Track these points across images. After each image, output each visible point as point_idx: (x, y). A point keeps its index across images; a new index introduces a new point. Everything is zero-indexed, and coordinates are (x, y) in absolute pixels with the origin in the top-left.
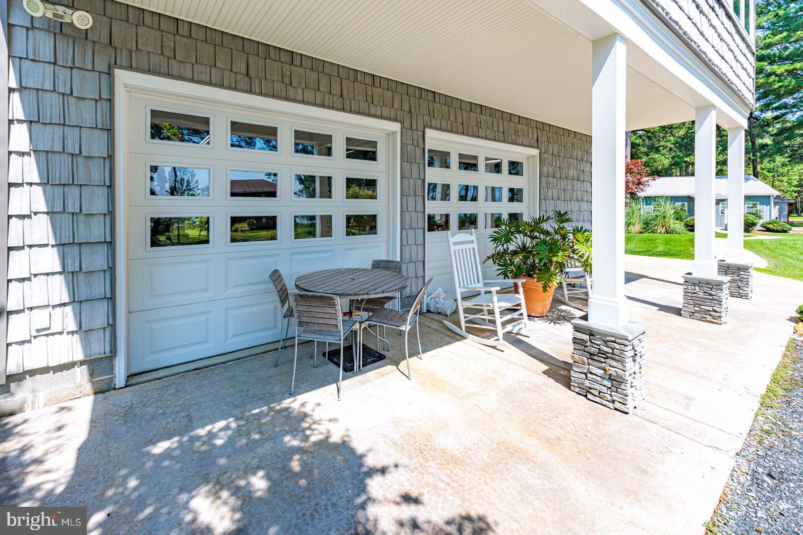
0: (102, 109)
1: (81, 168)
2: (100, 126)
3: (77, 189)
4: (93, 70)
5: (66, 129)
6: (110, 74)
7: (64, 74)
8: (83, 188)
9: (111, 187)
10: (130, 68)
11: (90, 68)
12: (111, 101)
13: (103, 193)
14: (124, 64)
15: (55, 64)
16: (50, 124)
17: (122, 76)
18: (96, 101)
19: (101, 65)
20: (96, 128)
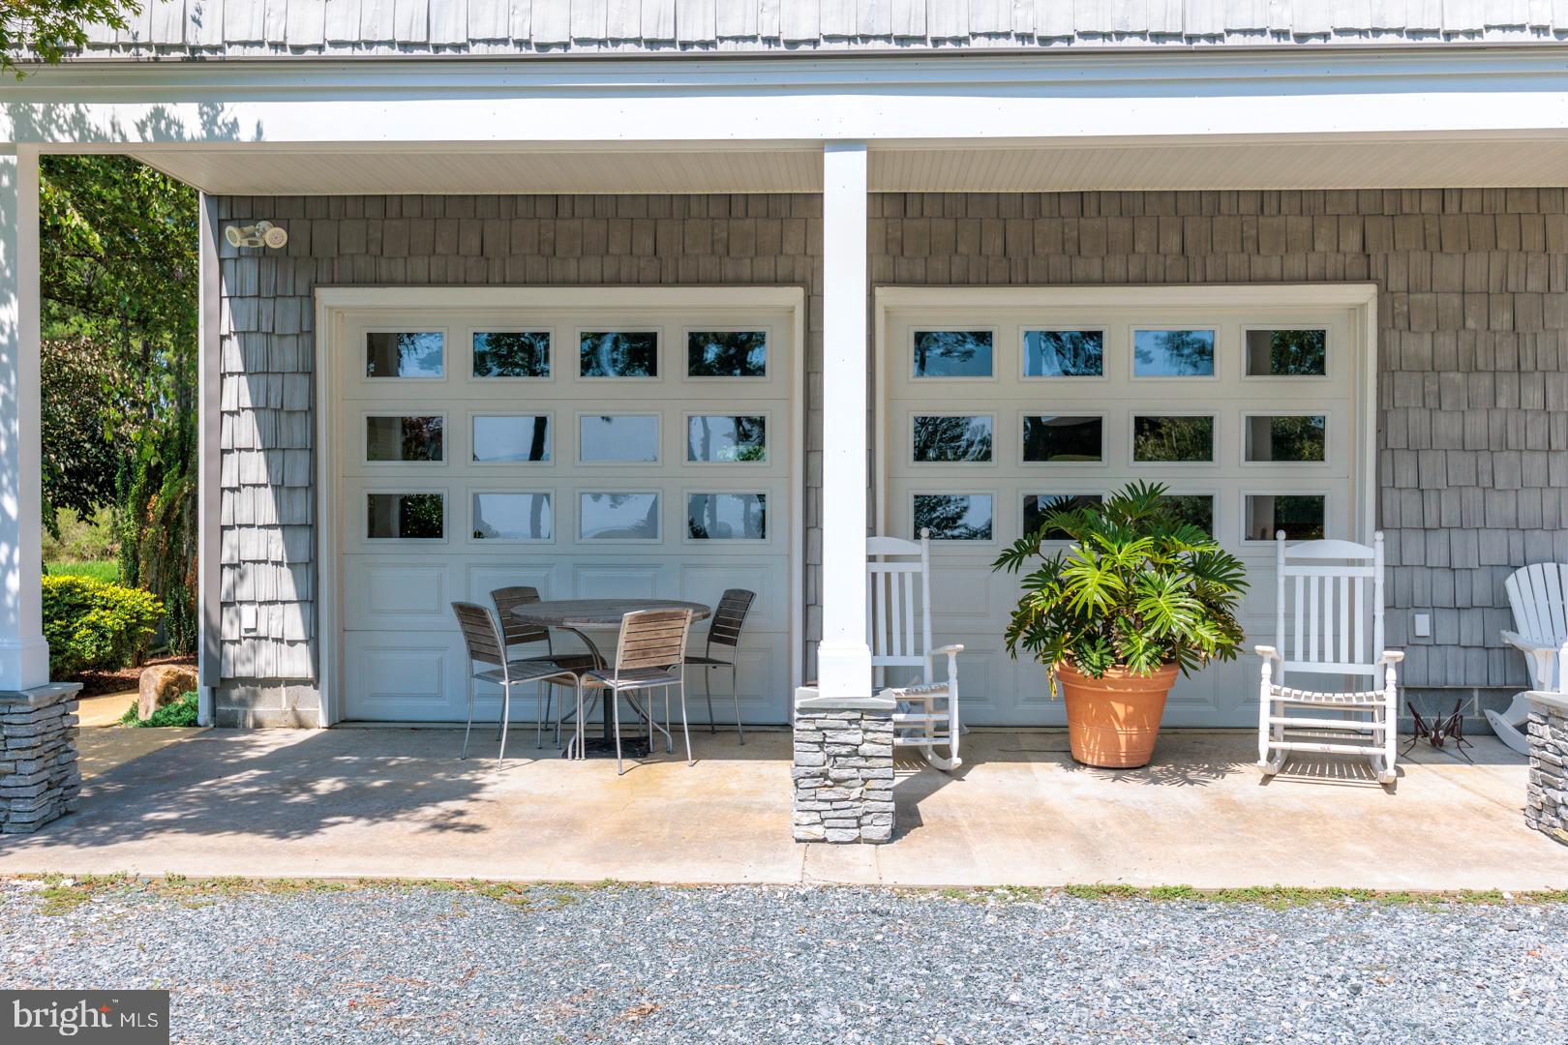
0: (304, 346)
1: (284, 426)
2: (301, 370)
3: (280, 453)
4: (294, 296)
5: (270, 377)
6: (311, 297)
7: (267, 306)
8: (287, 452)
9: (313, 451)
10: (332, 283)
11: (291, 294)
12: (312, 332)
13: (303, 458)
14: (325, 280)
15: (259, 296)
16: (256, 373)
17: (326, 296)
18: (297, 335)
19: (302, 289)
20: (297, 372)
